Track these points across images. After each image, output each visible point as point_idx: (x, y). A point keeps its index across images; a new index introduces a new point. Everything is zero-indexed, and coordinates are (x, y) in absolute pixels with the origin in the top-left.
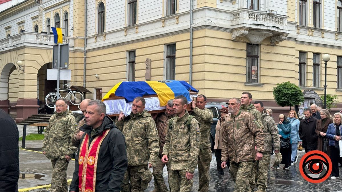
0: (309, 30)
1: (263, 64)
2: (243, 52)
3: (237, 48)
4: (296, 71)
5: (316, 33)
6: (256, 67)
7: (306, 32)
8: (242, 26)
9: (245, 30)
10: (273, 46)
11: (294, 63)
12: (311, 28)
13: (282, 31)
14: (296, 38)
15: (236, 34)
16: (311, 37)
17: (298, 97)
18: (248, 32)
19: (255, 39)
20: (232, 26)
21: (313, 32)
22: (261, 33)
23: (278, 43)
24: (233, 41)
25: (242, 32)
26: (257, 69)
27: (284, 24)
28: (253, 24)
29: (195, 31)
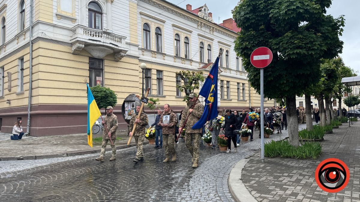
0: (152, 53)
1: (106, 76)
2: (85, 64)
3: (78, 60)
4: (140, 82)
5: (158, 56)
6: (102, 78)
7: (150, 54)
8: (76, 39)
9: (80, 44)
10: (117, 61)
11: (138, 76)
12: (154, 52)
13: (120, 48)
14: (139, 57)
15: (74, 48)
16: (154, 58)
17: (109, 99)
18: (83, 46)
19: (96, 54)
20: (70, 40)
21: (155, 54)
22: (99, 48)
23: (121, 59)
24: (72, 54)
25: (78, 45)
26: (102, 79)
27: (122, 43)
28: (89, 39)
29: (34, 43)
